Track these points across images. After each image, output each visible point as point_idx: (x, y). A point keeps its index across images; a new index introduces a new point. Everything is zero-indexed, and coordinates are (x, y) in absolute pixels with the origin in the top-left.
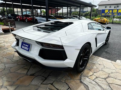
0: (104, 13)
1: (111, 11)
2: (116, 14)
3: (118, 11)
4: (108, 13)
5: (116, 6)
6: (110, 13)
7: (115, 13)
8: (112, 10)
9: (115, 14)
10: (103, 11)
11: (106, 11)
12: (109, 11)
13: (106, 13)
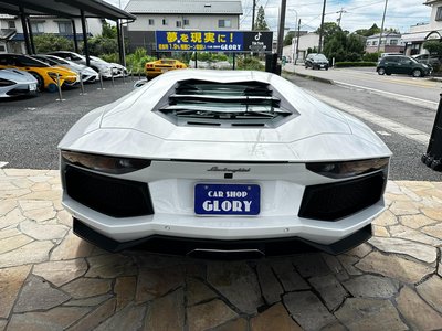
0: (166, 42)
1: (184, 38)
2: (201, 47)
3: (203, 37)
4: (176, 42)
5: (180, 19)
6: (182, 43)
7: (197, 43)
8: (189, 33)
9: (198, 47)
10: (162, 36)
11: (171, 38)
12: (179, 37)
13: (173, 43)
